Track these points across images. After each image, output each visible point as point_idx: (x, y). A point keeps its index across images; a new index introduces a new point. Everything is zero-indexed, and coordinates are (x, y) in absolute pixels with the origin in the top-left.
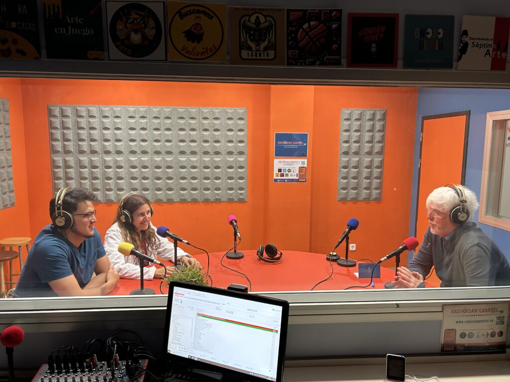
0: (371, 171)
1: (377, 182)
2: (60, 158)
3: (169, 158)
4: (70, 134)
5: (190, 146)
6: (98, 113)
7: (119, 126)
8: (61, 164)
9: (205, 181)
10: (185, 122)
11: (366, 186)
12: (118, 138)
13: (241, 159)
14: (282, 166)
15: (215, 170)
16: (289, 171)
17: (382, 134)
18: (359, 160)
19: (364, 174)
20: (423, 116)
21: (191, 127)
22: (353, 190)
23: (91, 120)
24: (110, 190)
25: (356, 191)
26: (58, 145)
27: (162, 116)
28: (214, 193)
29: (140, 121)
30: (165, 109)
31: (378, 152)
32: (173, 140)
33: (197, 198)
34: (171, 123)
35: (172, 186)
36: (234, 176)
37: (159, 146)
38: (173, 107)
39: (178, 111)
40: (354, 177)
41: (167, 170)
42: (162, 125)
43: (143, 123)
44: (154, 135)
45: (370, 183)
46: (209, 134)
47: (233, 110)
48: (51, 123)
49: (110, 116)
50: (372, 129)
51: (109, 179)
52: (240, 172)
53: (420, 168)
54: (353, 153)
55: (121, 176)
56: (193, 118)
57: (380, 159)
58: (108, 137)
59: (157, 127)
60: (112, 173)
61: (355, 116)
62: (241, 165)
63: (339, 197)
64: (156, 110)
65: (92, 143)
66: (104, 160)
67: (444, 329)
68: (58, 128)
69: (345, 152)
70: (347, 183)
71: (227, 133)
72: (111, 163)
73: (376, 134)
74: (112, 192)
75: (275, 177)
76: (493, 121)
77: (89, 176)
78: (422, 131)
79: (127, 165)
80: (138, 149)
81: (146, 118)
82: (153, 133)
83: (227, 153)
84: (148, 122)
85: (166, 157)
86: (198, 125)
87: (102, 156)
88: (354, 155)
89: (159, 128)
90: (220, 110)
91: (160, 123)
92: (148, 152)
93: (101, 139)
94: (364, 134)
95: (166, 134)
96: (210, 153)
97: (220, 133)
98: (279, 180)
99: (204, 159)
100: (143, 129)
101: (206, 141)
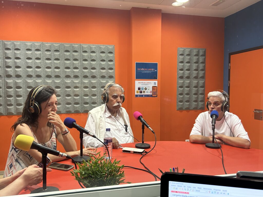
0: (197, 90)
1: (202, 97)
3: (58, 81)
5: (74, 72)
7: (18, 56)
9: (85, 97)
10: (70, 54)
11: (195, 100)
12: (18, 65)
13: (111, 81)
14: (140, 86)
15: (92, 89)
17: (203, 65)
18: (189, 82)
19: (193, 92)
20: (230, 52)
21: (74, 58)
22: (186, 102)
24: (11, 105)
25: (189, 103)
27: (53, 49)
28: (92, 106)
29: (36, 53)
30: (54, 45)
31: (202, 76)
32: (61, 67)
33: (79, 110)
34: (59, 54)
37: (49, 71)
38: (61, 43)
39: (64, 45)
40: (187, 94)
42: (52, 56)
43: (38, 54)
44: (46, 63)
46: (87, 63)
47: (105, 47)
49: (11, 49)
50: (197, 61)
51: (10, 96)
53: (229, 87)
54: (186, 77)
55: (19, 94)
56: (76, 51)
57: (203, 82)
58: (10, 64)
60: (13, 92)
61: (187, 53)
63: (177, 108)
64: (47, 45)
66: (6, 81)
69: (181, 76)
70: (183, 98)
71: (101, 62)
72: (12, 84)
73: (200, 65)
74: (12, 107)
75: (136, 94)
78: (230, 62)
79: (25, 86)
80: (34, 74)
81: (40, 50)
82: (46, 62)
83: (101, 77)
84: (42, 54)
85: (56, 80)
86: (79, 56)
87: (4, 79)
88: (187, 79)
89: (50, 58)
90: (95, 46)
91: (50, 55)
92: (41, 76)
93: (4, 66)
94: (192, 65)
95: (55, 63)
96: (88, 77)
97: (96, 63)
98: (139, 96)
99: (84, 81)
100: (38, 59)
101: (85, 68)
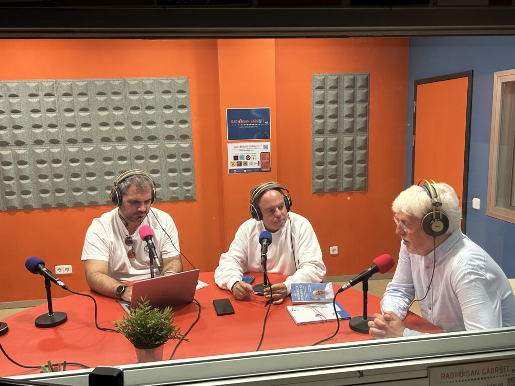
0: (353, 154)
1: (361, 168)
3: (88, 148)
5: (115, 130)
7: (16, 108)
10: (106, 100)
11: (347, 173)
12: (17, 124)
13: (185, 145)
14: (238, 152)
15: (151, 161)
16: (248, 158)
17: (365, 105)
18: (337, 141)
19: (344, 158)
20: (416, 79)
21: (115, 106)
22: (331, 178)
24: (12, 193)
25: (336, 180)
27: (76, 92)
29: (46, 99)
30: (77, 83)
31: (361, 128)
32: (92, 123)
34: (88, 100)
35: (94, 185)
36: (177, 168)
37: (73, 132)
38: (89, 79)
39: (95, 84)
40: (331, 162)
41: (87, 164)
42: (75, 104)
43: (49, 102)
44: (66, 118)
45: (353, 169)
46: (140, 114)
49: (3, 95)
50: (351, 98)
52: (185, 162)
53: (414, 147)
54: (329, 131)
55: (24, 174)
56: (116, 93)
57: (364, 138)
58: (3, 123)
59: (69, 107)
60: (13, 171)
61: (330, 83)
62: (185, 153)
63: (313, 189)
64: (65, 84)
69: (319, 130)
70: (323, 170)
71: (164, 111)
72: (10, 158)
73: (358, 105)
74: (15, 196)
75: (230, 167)
76: (503, 83)
78: (415, 100)
79: (32, 159)
80: (45, 138)
81: (53, 95)
82: (64, 115)
83: (166, 137)
84: (56, 101)
85: (85, 147)
86: (124, 102)
88: (331, 134)
89: (72, 108)
90: (152, 81)
91: (72, 102)
92: (59, 141)
94: (342, 106)
95: (81, 117)
96: (142, 138)
97: (154, 112)
98: (235, 171)
99: (134, 146)
100: (50, 110)
101: (136, 123)
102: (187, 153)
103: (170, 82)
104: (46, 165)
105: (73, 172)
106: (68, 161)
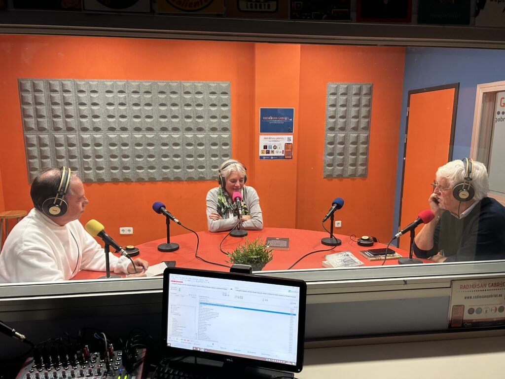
0: (357, 147)
1: (363, 158)
2: (33, 136)
3: (150, 135)
4: (43, 110)
5: (172, 122)
6: (73, 87)
7: (96, 101)
8: (35, 142)
9: (188, 159)
10: (166, 97)
11: (352, 163)
12: (96, 114)
13: (225, 135)
14: (267, 143)
15: (198, 147)
16: (275, 147)
17: (368, 109)
18: (345, 136)
19: (350, 150)
20: (410, 90)
21: (172, 103)
22: (339, 166)
23: (66, 95)
24: (89, 169)
25: (342, 168)
26: (31, 122)
27: (142, 90)
28: (198, 171)
29: (119, 95)
30: (144, 83)
31: (364, 127)
32: (154, 116)
33: (181, 177)
34: (152, 97)
35: (154, 164)
36: (218, 153)
37: (139, 122)
38: (153, 81)
39: (157, 84)
40: (340, 153)
41: (148, 148)
42: (142, 100)
43: (121, 98)
44: (134, 111)
46: (191, 110)
47: (216, 84)
48: (22, 98)
49: (86, 91)
50: (358, 103)
51: (88, 157)
52: (225, 150)
53: (406, 144)
54: (339, 128)
55: (99, 154)
56: (174, 93)
57: (366, 135)
58: (85, 113)
59: (137, 102)
60: (90, 151)
61: (341, 91)
62: (225, 142)
63: (324, 175)
64: (134, 84)
65: (68, 120)
66: (81, 137)
67: (452, 305)
68: (30, 104)
69: (331, 127)
70: (333, 159)
71: (210, 108)
72: (89, 140)
73: (363, 109)
74: (91, 171)
75: (261, 155)
76: (484, 93)
77: (66, 154)
78: (408, 106)
79: (106, 142)
80: (117, 126)
81: (125, 92)
82: (133, 109)
83: (211, 129)
84: (127, 97)
85: (147, 134)
86: (179, 100)
87: (79, 133)
88: (340, 131)
89: (139, 103)
90: (202, 84)
91: (139, 98)
92: (127, 129)
93: (77, 115)
94: (350, 109)
95: (146, 110)
96: (192, 129)
97: (202, 108)
98: (264, 158)
99: (186, 135)
100: (122, 104)
101: (188, 117)
102: (227, 142)
103: (216, 86)
104: (116, 147)
105: (137, 153)
106: (134, 145)
